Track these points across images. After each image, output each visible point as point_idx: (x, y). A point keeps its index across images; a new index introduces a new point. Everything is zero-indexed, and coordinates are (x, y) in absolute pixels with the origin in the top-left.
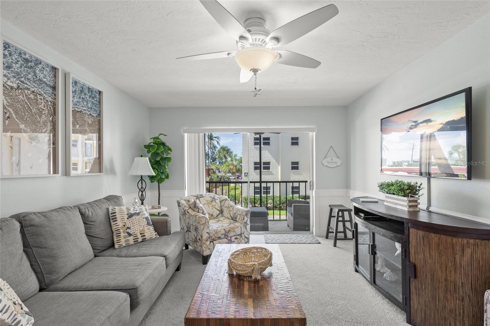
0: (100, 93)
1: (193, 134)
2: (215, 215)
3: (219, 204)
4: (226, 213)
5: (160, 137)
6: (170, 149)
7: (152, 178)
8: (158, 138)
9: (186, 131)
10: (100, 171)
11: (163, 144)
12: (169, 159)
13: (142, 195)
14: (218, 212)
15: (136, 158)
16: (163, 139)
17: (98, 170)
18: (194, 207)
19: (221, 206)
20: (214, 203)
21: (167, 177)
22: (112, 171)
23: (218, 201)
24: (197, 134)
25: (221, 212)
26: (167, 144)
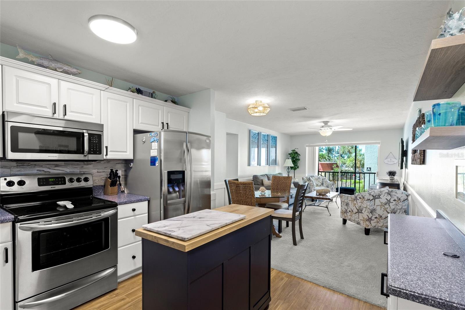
0: (276, 137)
1: (310, 148)
2: (319, 185)
3: (322, 180)
4: (324, 185)
5: (295, 150)
6: (300, 155)
7: (292, 168)
8: (294, 150)
9: (307, 146)
10: (276, 164)
11: (297, 153)
12: (299, 160)
13: (288, 174)
14: (321, 184)
15: (286, 160)
16: (297, 150)
17: (275, 164)
18: (309, 180)
19: (323, 182)
20: (319, 180)
21: (298, 167)
22: (279, 165)
23: (321, 179)
24: (312, 148)
25: (322, 184)
26: (298, 153)
